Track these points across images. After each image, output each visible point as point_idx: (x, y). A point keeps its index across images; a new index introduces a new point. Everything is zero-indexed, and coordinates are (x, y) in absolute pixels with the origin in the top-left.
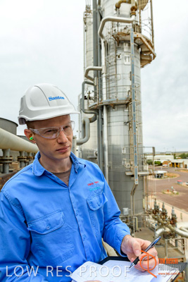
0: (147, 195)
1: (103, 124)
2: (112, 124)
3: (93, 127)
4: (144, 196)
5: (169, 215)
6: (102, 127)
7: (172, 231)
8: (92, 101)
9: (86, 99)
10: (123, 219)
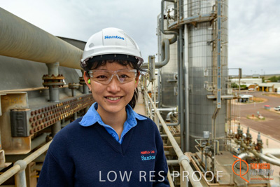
0: (230, 119)
1: (183, 45)
2: (193, 45)
3: (173, 49)
4: (226, 120)
5: (254, 140)
6: (183, 49)
7: (256, 156)
8: (172, 20)
9: (165, 18)
10: (203, 141)
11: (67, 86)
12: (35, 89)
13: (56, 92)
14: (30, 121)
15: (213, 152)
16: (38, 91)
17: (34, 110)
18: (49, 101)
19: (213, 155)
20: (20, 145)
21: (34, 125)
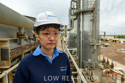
0: (100, 54)
1: (80, 21)
2: (84, 21)
3: (75, 23)
4: (98, 54)
5: (110, 64)
6: (80, 23)
7: (111, 71)
8: (75, 10)
9: (72, 9)
10: (88, 64)
11: (28, 38)
12: (13, 39)
13: (23, 40)
14: (10, 53)
15: (92, 68)
16: (14, 40)
17: (12, 48)
18: (19, 44)
19: (92, 70)
20: (5, 64)
21: (12, 55)
